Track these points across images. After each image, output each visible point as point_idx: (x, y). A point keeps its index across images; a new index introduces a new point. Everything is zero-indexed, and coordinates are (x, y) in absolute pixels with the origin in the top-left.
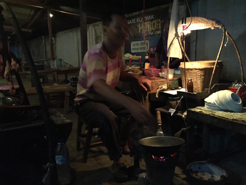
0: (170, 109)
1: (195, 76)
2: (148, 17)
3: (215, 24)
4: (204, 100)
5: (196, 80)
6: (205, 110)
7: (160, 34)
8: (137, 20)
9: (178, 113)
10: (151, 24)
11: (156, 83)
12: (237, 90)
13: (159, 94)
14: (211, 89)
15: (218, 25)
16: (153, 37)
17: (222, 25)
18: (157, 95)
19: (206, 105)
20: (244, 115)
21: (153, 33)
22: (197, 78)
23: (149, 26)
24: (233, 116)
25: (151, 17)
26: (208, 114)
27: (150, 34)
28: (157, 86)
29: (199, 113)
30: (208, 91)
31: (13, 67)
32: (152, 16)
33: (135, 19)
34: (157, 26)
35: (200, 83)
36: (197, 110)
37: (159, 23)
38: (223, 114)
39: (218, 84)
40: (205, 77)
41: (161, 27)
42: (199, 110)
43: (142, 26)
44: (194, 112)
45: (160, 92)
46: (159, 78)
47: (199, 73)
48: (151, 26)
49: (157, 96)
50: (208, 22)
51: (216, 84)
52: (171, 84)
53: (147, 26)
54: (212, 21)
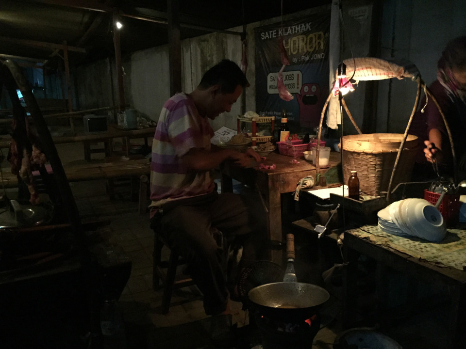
0: (316, 226)
1: (364, 165)
2: (300, 26)
3: (403, 71)
4: (377, 213)
5: (366, 173)
6: (376, 234)
7: (322, 59)
8: (280, 32)
9: (331, 233)
10: (305, 40)
11: (294, 174)
12: (438, 196)
13: (299, 194)
14: (392, 193)
15: (409, 74)
16: (308, 64)
17: (417, 72)
18: (296, 196)
19: (380, 223)
20: (445, 248)
21: (310, 58)
22: (368, 168)
23: (301, 44)
24: (422, 252)
25: (306, 28)
26: (379, 243)
27: (304, 60)
28: (296, 179)
29: (364, 240)
30: (386, 197)
31: (35, 160)
32: (307, 24)
33: (275, 31)
34: (317, 44)
35: (373, 179)
36: (362, 233)
37: (321, 39)
38: (405, 245)
39: (405, 183)
40: (382, 168)
41: (324, 45)
42: (365, 233)
43: (288, 43)
44: (356, 238)
45: (302, 190)
46: (304, 161)
47: (373, 161)
48: (306, 44)
49: (297, 198)
50: (390, 68)
51: (402, 183)
52: (323, 176)
53: (299, 44)
54: (397, 67)
